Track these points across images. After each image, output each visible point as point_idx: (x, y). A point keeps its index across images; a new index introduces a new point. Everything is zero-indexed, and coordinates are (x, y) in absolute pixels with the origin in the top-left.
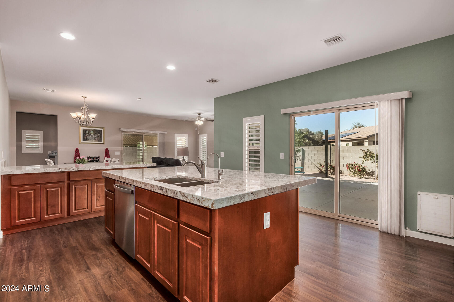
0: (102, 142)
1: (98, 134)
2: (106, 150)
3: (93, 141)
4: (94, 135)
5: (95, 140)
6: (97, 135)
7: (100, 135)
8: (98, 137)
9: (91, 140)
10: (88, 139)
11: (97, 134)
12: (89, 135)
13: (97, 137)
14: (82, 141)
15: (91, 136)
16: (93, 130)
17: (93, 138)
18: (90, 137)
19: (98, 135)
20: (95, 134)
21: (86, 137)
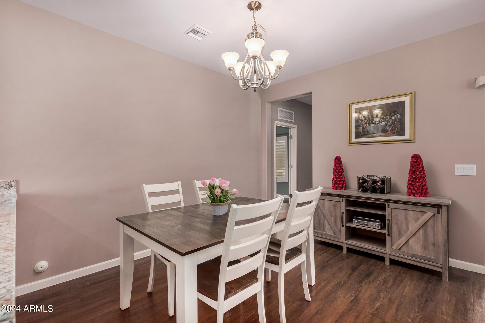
0: (407, 136)
1: (393, 116)
2: (413, 157)
3: (380, 136)
4: (383, 118)
5: (385, 132)
6: (391, 118)
7: (399, 116)
8: (394, 122)
9: (375, 135)
10: (368, 132)
11: (390, 115)
12: (370, 122)
13: (389, 124)
14: (353, 140)
15: (375, 122)
16: (378, 106)
17: (380, 129)
18: (371, 128)
19: (393, 118)
20: (386, 115)
21: (363, 128)
